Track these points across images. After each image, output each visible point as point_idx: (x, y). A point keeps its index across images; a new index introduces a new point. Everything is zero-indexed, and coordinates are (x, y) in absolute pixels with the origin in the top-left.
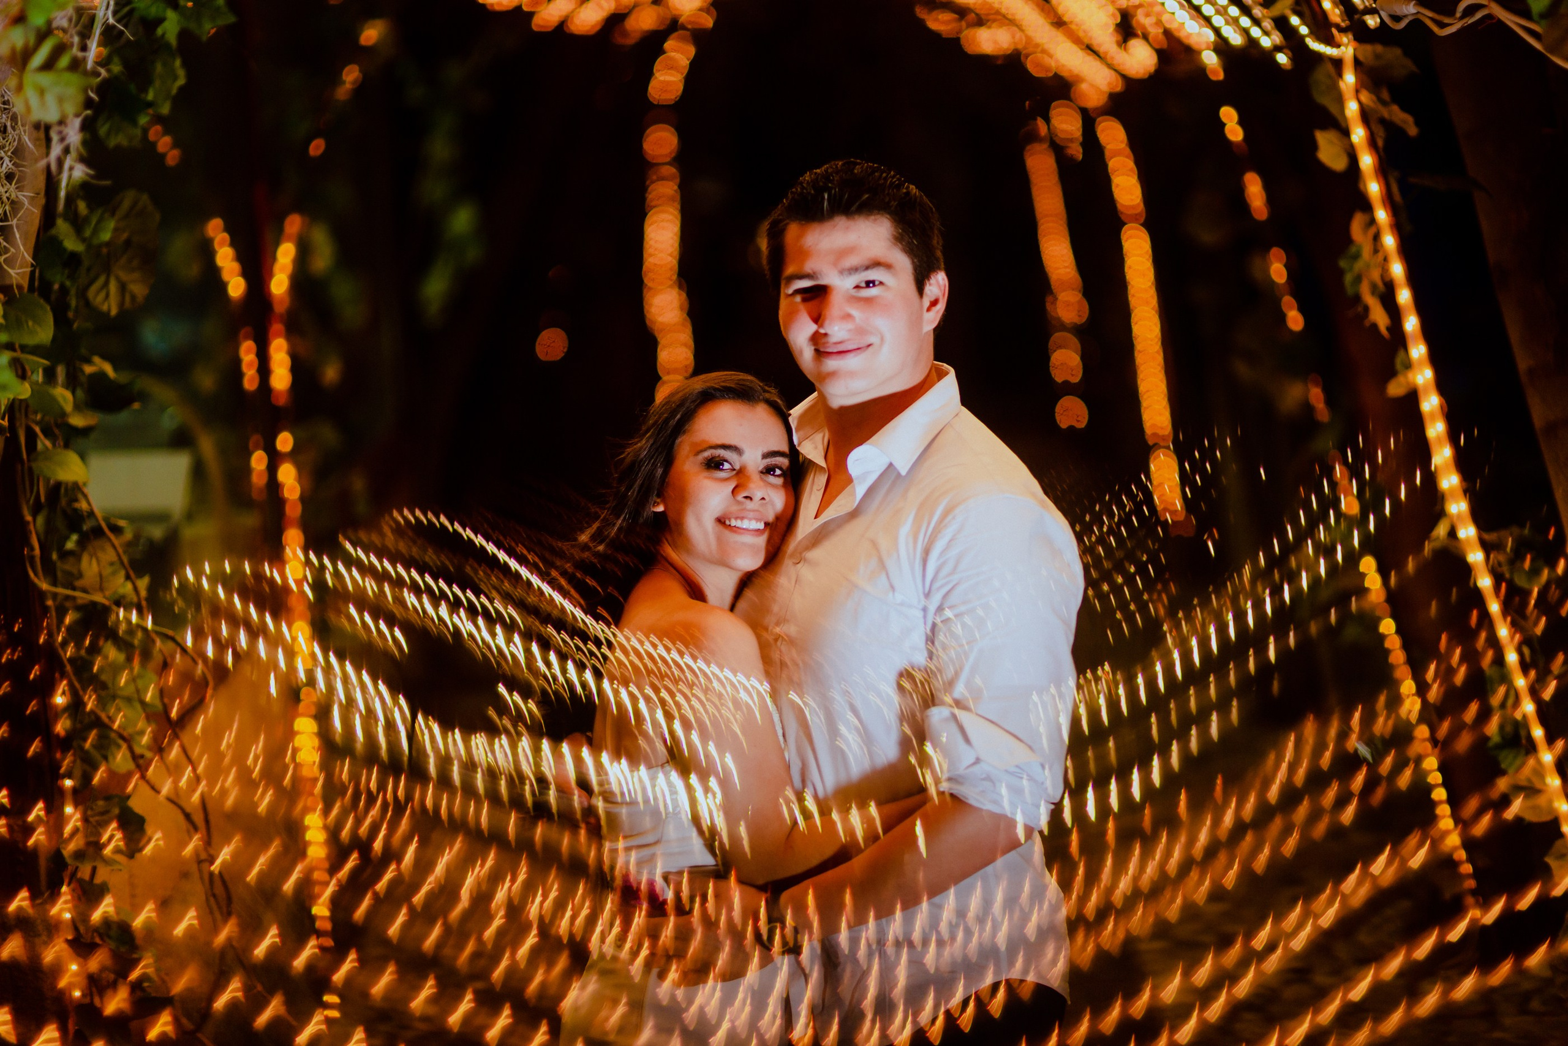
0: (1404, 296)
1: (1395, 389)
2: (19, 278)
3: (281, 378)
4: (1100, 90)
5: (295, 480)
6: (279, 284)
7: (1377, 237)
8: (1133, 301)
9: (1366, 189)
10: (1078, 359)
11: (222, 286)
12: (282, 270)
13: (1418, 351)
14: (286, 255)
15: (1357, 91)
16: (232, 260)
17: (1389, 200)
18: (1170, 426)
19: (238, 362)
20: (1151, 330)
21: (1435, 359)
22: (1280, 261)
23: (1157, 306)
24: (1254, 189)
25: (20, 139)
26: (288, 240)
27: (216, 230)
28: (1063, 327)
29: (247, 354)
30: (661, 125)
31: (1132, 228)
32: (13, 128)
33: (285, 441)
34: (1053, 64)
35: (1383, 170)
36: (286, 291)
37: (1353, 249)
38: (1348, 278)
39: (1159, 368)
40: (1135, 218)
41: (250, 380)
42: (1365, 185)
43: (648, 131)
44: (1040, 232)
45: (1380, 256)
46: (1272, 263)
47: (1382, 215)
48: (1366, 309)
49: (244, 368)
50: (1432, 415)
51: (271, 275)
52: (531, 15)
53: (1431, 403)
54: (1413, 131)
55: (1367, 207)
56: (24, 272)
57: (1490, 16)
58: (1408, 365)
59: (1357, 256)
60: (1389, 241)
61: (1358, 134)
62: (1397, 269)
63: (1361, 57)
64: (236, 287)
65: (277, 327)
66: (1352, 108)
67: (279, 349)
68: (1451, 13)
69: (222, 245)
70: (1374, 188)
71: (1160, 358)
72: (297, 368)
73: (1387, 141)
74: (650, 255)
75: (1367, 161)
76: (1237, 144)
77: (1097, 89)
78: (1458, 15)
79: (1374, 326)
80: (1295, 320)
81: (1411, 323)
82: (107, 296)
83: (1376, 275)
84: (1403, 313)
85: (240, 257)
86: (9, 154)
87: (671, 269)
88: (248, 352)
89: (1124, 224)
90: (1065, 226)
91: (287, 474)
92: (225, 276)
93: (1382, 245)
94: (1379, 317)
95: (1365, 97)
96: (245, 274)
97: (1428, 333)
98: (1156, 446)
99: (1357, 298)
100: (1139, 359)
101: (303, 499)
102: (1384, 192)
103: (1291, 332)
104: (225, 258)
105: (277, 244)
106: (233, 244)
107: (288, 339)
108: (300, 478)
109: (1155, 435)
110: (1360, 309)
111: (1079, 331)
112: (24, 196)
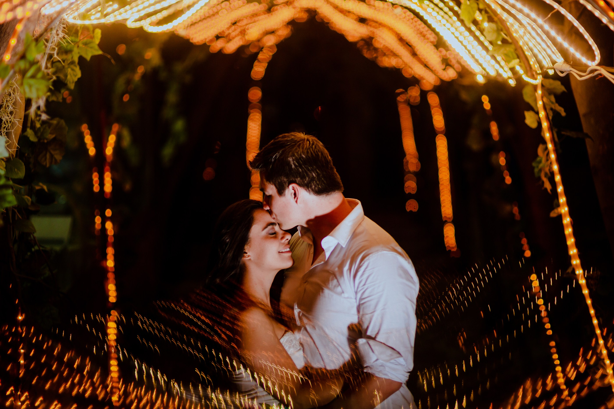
0: (558, 178)
1: (553, 214)
2: (12, 153)
3: (108, 188)
4: (431, 83)
5: (112, 228)
6: (109, 151)
7: (548, 155)
8: (439, 165)
9: (544, 136)
10: (415, 184)
11: (87, 150)
12: (110, 145)
13: (563, 200)
14: (112, 139)
15: (542, 97)
16: (91, 141)
17: (553, 140)
18: (452, 214)
19: (92, 180)
20: (446, 176)
21: (569, 203)
22: (503, 157)
23: (449, 166)
24: (494, 128)
25: (16, 98)
26: (113, 134)
27: (85, 128)
28: (409, 172)
29: (95, 178)
30: (255, 87)
31: (440, 136)
32: (14, 94)
33: (108, 213)
34: (413, 72)
35: (551, 129)
36: (111, 154)
37: (538, 159)
38: (536, 170)
39: (449, 191)
40: (441, 133)
41: (96, 188)
42: (544, 134)
43: (250, 89)
44: (403, 135)
45: (549, 162)
46: (500, 158)
47: (550, 146)
48: (543, 182)
49: (94, 183)
50: (567, 225)
51: (106, 147)
52: (209, 46)
53: (567, 220)
54: (563, 114)
55: (544, 142)
56: (14, 150)
57: (600, 74)
58: (558, 205)
59: (540, 162)
60: (553, 156)
61: (542, 114)
62: (555, 167)
63: (544, 84)
64: (92, 151)
65: (107, 167)
66: (540, 103)
67: (107, 176)
68: (585, 72)
69: (87, 134)
70: (547, 135)
71: (449, 187)
72: (114, 184)
73: (553, 117)
74: (249, 138)
75: (545, 125)
76: (488, 111)
77: (430, 83)
78: (587, 72)
79: (546, 189)
80: (508, 180)
81: (560, 189)
82: (46, 159)
83: (547, 170)
84: (558, 184)
85: (94, 140)
86: (12, 104)
87: (258, 144)
88: (96, 177)
89: (437, 135)
90: (413, 133)
91: (109, 225)
92: (88, 147)
93: (550, 158)
94: (548, 186)
95: (545, 99)
96: (96, 146)
97: (567, 192)
98: (446, 222)
99: (539, 178)
100: (441, 188)
101: (114, 236)
102: (551, 137)
103: (506, 184)
104: (88, 140)
105: (109, 135)
106: (91, 134)
107: (111, 172)
108: (114, 228)
109: (445, 217)
110: (541, 183)
111: (416, 174)
112: (16, 120)
